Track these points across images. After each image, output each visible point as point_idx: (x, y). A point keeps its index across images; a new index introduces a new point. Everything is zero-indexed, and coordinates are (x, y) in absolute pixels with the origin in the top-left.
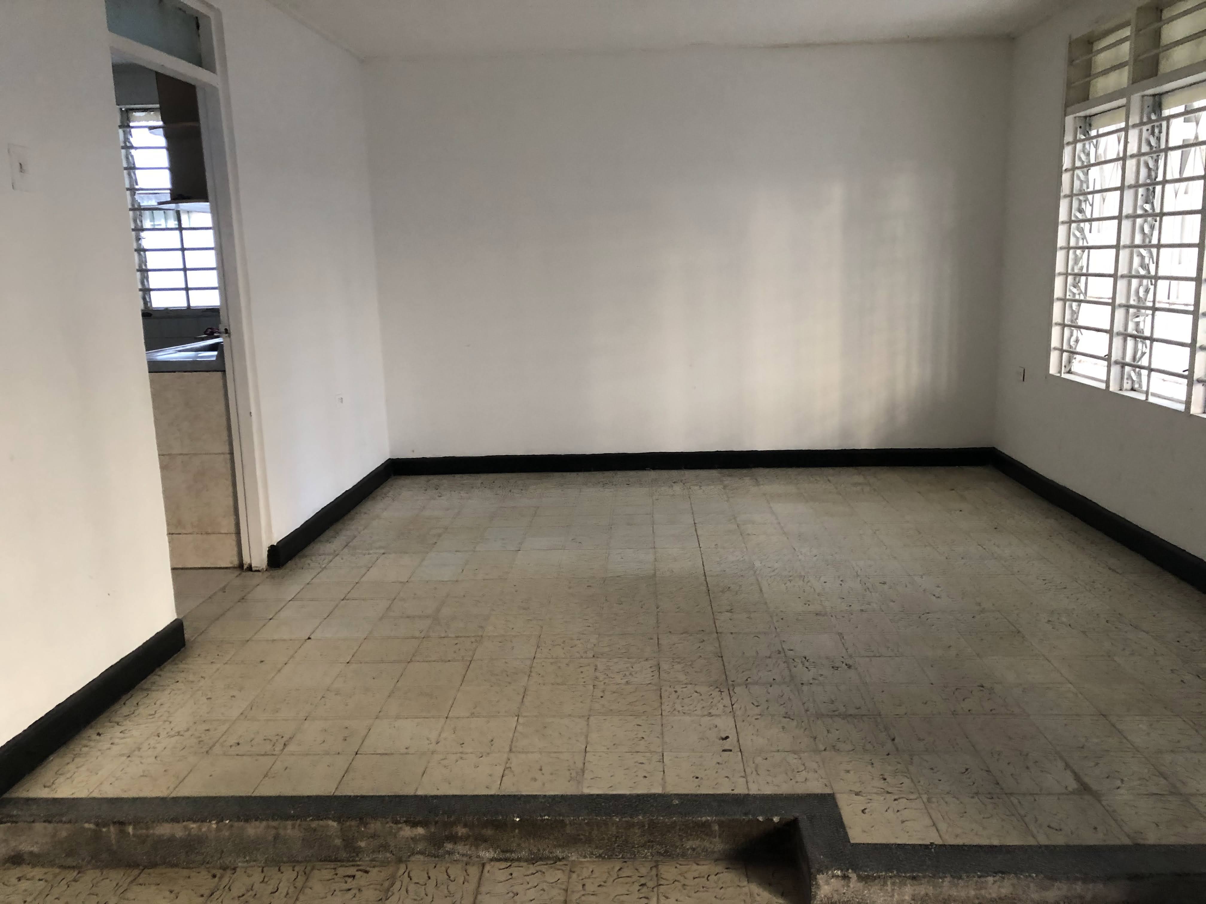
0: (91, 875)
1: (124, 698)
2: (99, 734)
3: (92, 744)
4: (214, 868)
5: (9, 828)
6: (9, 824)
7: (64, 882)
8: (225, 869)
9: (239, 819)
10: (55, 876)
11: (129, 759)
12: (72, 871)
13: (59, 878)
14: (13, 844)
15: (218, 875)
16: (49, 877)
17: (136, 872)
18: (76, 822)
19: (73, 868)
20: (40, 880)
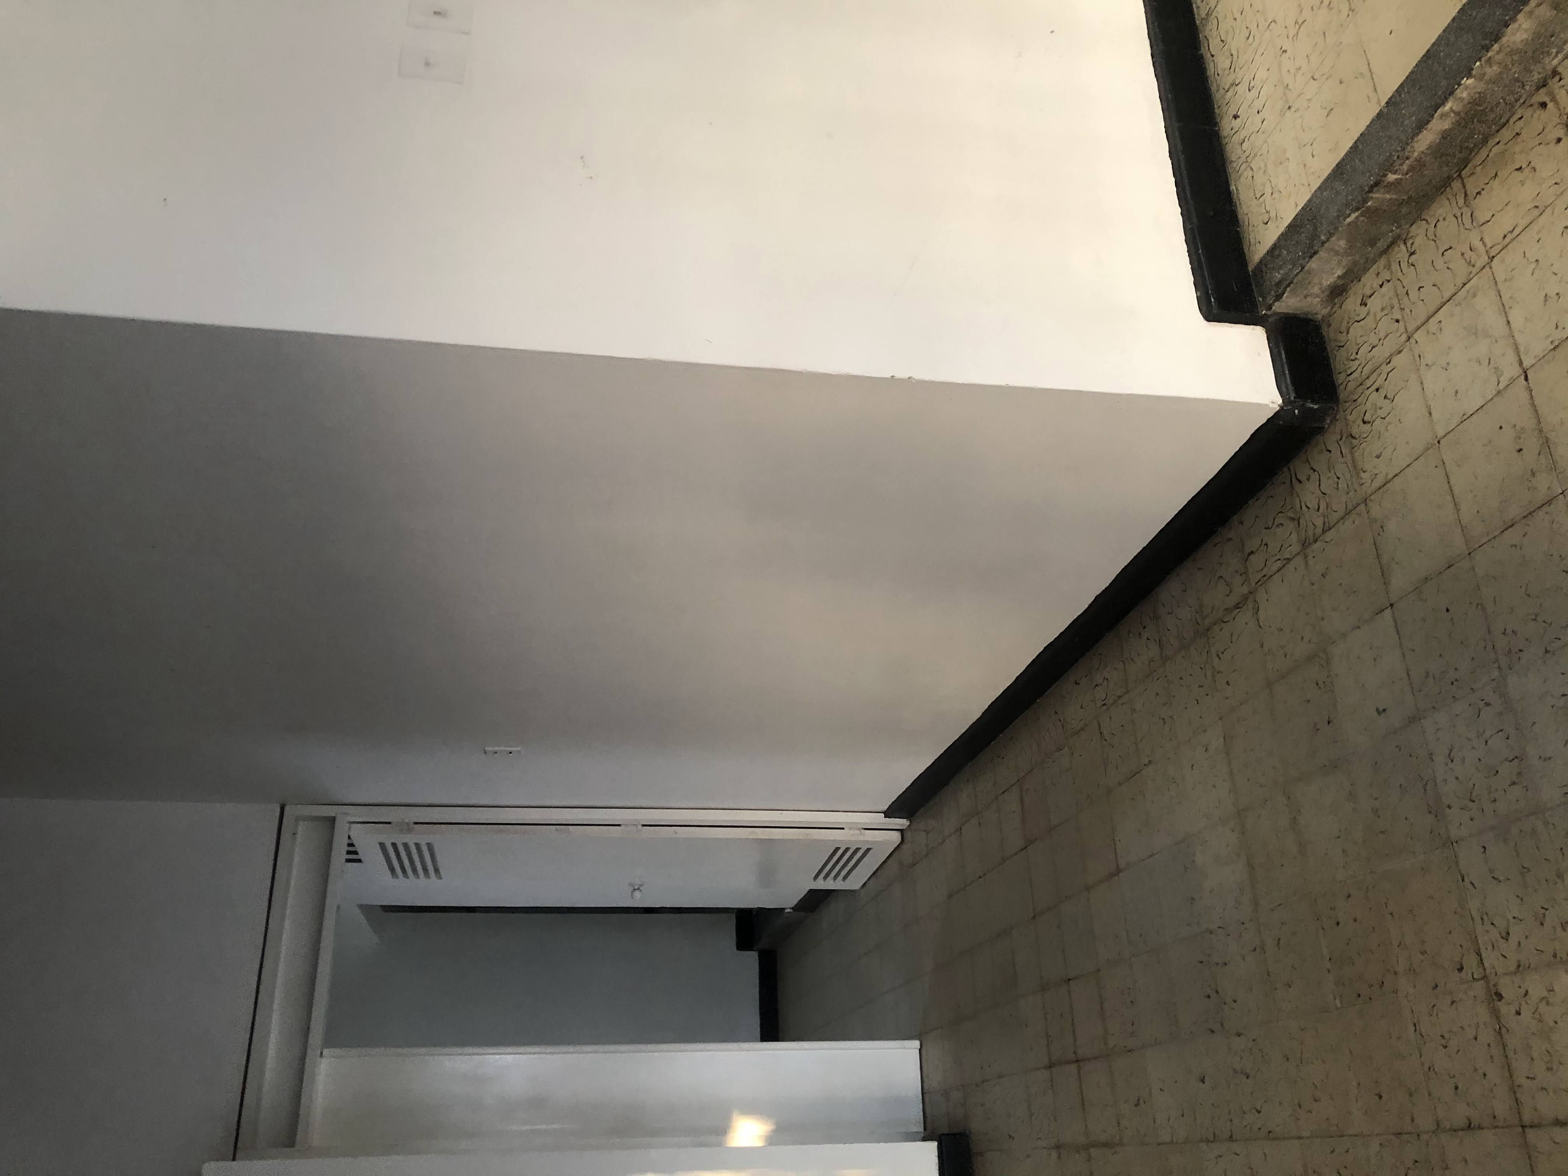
0: (1419, 232)
1: (1203, 51)
2: (1236, 117)
3: (1242, 134)
4: (1531, 95)
5: (1291, 291)
6: (1288, 289)
7: (1404, 265)
8: (1543, 84)
9: (1487, 49)
10: (1388, 267)
11: (1293, 109)
12: (1396, 249)
13: (1395, 267)
14: (1316, 290)
15: (1546, 99)
16: (1386, 275)
17: (1456, 185)
18: (1336, 229)
19: (1393, 243)
20: (1381, 286)
